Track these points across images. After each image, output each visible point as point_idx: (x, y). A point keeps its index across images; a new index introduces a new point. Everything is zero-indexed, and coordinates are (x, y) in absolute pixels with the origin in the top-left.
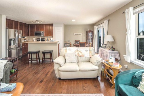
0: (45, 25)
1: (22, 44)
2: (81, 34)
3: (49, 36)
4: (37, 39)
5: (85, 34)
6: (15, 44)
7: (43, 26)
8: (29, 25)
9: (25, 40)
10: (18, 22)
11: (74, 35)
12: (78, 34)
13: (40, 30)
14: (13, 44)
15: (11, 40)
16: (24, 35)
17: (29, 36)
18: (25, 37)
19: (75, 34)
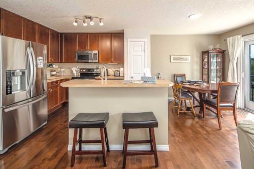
0: (102, 36)
1: (48, 84)
2: (190, 57)
3: (112, 62)
4: (80, 69)
5: (197, 59)
6: (27, 88)
7: (96, 37)
8: (61, 34)
9: (51, 71)
10: (34, 23)
11: (172, 61)
12: (180, 59)
13: (89, 48)
14: (19, 88)
15: (14, 73)
16: (50, 59)
17: (61, 62)
18: (54, 66)
19: (172, 57)
